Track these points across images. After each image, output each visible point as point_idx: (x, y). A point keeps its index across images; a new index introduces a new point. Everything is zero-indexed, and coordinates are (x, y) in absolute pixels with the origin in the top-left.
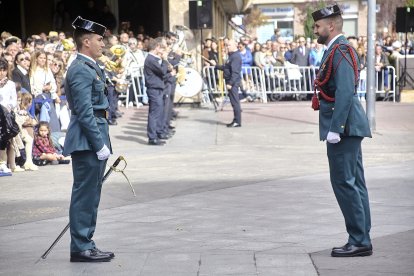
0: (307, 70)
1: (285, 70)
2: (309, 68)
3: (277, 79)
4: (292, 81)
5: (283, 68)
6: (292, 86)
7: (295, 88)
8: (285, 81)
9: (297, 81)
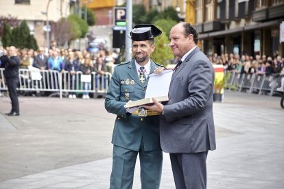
0: (46, 73)
1: (29, 73)
2: (47, 71)
3: (22, 79)
4: (35, 81)
5: (27, 70)
6: (35, 84)
7: (37, 86)
8: (29, 81)
9: (39, 81)
